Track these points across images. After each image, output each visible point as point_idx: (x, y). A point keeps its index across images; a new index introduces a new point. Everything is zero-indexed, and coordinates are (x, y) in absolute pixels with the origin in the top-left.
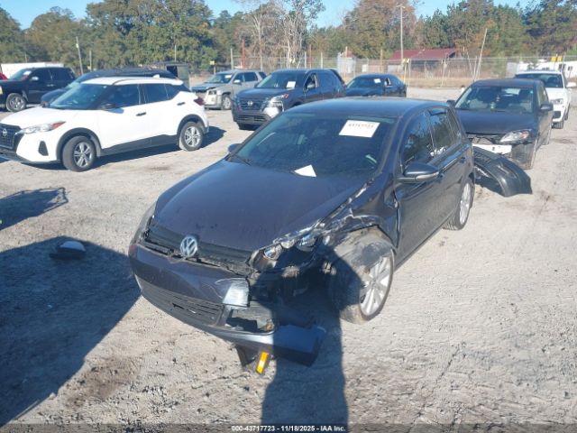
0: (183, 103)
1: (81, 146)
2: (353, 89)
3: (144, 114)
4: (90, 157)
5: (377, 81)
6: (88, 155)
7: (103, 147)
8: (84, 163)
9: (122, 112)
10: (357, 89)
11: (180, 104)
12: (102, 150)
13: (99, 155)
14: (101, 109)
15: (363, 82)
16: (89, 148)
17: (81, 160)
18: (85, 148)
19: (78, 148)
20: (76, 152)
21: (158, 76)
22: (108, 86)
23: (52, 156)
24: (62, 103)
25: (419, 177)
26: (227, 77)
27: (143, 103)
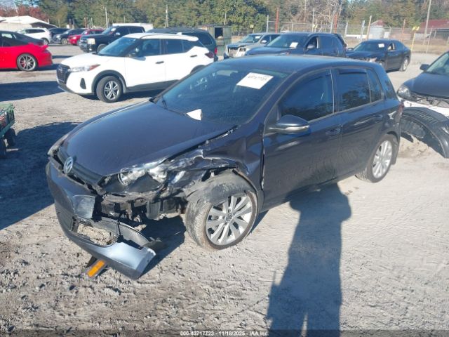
0: (196, 56)
1: (111, 84)
2: (359, 52)
3: (162, 62)
4: (118, 92)
5: (381, 46)
6: (116, 91)
7: (127, 86)
8: (112, 97)
9: (144, 60)
10: (363, 52)
11: (192, 56)
12: (127, 88)
13: (124, 91)
14: (128, 56)
15: (369, 46)
16: (117, 85)
17: (110, 94)
18: (114, 85)
19: (108, 85)
20: (106, 88)
21: (180, 33)
22: (137, 39)
23: (89, 90)
24: (108, 51)
25: (288, 128)
26: (257, 37)
27: (163, 54)
